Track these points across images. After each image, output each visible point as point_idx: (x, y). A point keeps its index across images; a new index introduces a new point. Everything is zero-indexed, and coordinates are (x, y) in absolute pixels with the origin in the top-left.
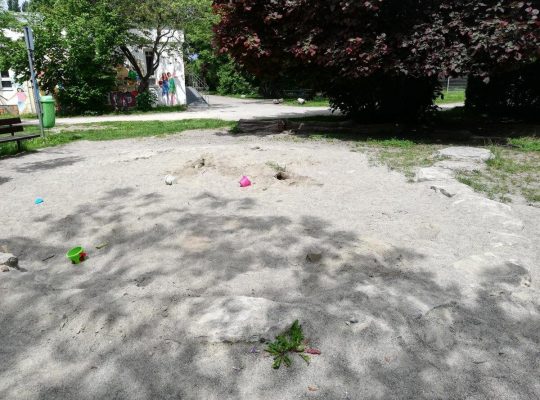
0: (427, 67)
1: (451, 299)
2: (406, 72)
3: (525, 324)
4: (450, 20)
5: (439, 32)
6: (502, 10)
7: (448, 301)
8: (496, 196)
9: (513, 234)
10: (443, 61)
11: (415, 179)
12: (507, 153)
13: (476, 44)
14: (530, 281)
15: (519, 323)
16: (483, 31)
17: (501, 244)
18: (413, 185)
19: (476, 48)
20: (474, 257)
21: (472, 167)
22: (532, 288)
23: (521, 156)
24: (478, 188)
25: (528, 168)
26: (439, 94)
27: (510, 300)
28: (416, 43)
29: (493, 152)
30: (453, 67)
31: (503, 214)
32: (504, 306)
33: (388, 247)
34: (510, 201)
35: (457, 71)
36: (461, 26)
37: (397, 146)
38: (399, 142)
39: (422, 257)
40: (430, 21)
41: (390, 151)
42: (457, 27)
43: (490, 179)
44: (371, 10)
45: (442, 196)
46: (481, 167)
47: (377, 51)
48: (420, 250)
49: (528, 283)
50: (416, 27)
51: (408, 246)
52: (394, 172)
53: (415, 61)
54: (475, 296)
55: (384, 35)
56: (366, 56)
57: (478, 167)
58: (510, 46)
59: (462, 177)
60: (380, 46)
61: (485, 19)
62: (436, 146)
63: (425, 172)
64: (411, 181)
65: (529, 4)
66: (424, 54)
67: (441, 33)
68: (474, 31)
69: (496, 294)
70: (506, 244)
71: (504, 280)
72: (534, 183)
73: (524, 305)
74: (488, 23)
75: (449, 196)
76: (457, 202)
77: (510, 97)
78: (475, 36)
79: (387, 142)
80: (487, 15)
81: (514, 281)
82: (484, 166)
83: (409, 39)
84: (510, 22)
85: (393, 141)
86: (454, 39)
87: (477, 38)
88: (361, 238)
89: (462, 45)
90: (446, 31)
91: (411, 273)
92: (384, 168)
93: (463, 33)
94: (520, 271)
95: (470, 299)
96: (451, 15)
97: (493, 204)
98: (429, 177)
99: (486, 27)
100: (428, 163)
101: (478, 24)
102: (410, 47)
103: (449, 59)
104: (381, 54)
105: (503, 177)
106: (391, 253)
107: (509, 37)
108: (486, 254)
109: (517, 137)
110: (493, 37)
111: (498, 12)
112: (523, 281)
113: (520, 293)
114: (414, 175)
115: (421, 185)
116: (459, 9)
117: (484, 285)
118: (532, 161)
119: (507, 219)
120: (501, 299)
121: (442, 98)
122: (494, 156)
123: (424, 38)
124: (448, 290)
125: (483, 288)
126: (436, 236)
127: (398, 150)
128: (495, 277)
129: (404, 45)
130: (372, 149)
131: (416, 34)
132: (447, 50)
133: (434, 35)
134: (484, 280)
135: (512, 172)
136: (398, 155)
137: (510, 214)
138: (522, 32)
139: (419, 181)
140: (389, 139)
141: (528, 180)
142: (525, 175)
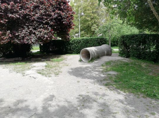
0: (25, 41)
1: (34, 113)
2: (19, 42)
3: (55, 112)
4: (29, 28)
5: (27, 31)
6: (43, 27)
7: (33, 114)
8: (47, 76)
9: (51, 86)
10: (29, 39)
11: (25, 75)
12: (51, 63)
13: (37, 35)
14: (55, 98)
15: (53, 112)
16: (39, 32)
17: (48, 90)
18: (24, 77)
19: (38, 36)
20: (41, 96)
21: (41, 68)
22: (56, 100)
23: (54, 63)
24: (43, 74)
25: (55, 66)
26: (32, 48)
27: (51, 106)
28: (21, 34)
29: (47, 63)
30: (32, 41)
31: (49, 81)
32: (49, 109)
33: (15, 101)
34: (51, 76)
35: (34, 42)
36: (33, 30)
37: (20, 64)
38: (20, 63)
39: (26, 101)
40: (24, 28)
41: (17, 67)
42: (31, 30)
43: (46, 71)
44: (3, 23)
45: (33, 79)
46: (44, 68)
47: (8, 36)
48: (25, 99)
49: (55, 99)
50: (20, 29)
51: (21, 98)
52: (18, 74)
53: (21, 39)
54: (41, 108)
55: (9, 31)
56: (4, 38)
57: (43, 68)
58: (46, 36)
59: (39, 72)
60: (8, 34)
61: (39, 29)
62: (32, 63)
63: (28, 72)
64: (24, 76)
65: (48, 26)
66: (23, 37)
67: (28, 32)
68: (37, 32)
69: (47, 106)
70: (49, 90)
71: (49, 101)
72: (57, 70)
73: (54, 106)
74: (40, 30)
75: (35, 78)
76: (37, 80)
77: (51, 48)
78: (37, 33)
79: (16, 64)
80: (39, 28)
81: (51, 100)
82: (45, 67)
83: (18, 33)
84: (45, 30)
85: (19, 63)
86: (32, 33)
87: (37, 34)
88: (5, 100)
89: (34, 35)
90: (29, 31)
91: (22, 108)
92: (15, 73)
93: (34, 32)
94: (53, 96)
95: (40, 110)
96: (30, 27)
97: (46, 78)
98: (29, 73)
99: (39, 31)
100: (29, 69)
101: (37, 30)
102: (19, 35)
103: (31, 39)
104: (9, 37)
105: (50, 70)
106: (16, 103)
107: (45, 34)
108: (45, 94)
109: (53, 58)
110: (41, 33)
111: (42, 27)
112: (54, 99)
113: (53, 103)
114: (24, 73)
115: (27, 77)
116: (31, 26)
117: (44, 104)
118: (56, 64)
119: (50, 82)
120: (48, 107)
121: (33, 49)
122: (47, 64)
123: (23, 33)
124: (33, 110)
125: (43, 105)
126: (31, 92)
127: (20, 66)
128: (47, 100)
129: (17, 34)
130: (11, 66)
131: (20, 31)
132: (30, 36)
133: (25, 32)
134: (44, 102)
135: (52, 68)
136: (20, 68)
137: (51, 80)
138: (48, 33)
139: (26, 75)
140: (17, 62)
141: (56, 70)
142: (55, 68)
